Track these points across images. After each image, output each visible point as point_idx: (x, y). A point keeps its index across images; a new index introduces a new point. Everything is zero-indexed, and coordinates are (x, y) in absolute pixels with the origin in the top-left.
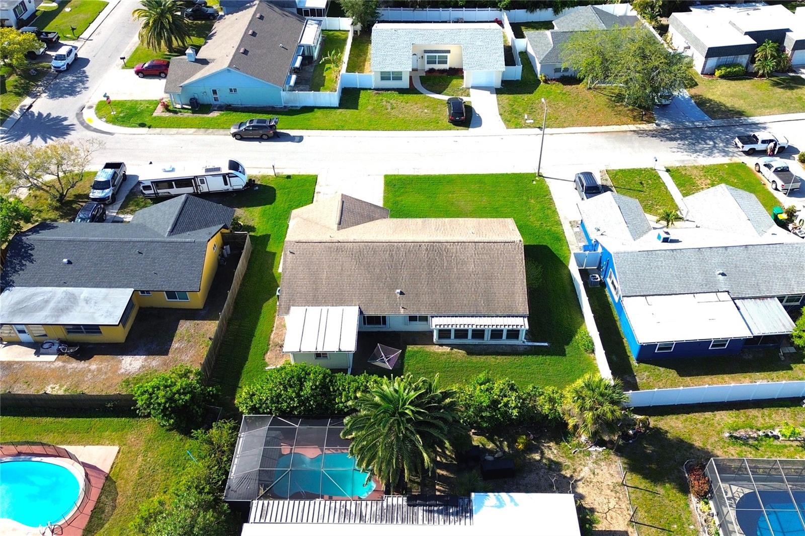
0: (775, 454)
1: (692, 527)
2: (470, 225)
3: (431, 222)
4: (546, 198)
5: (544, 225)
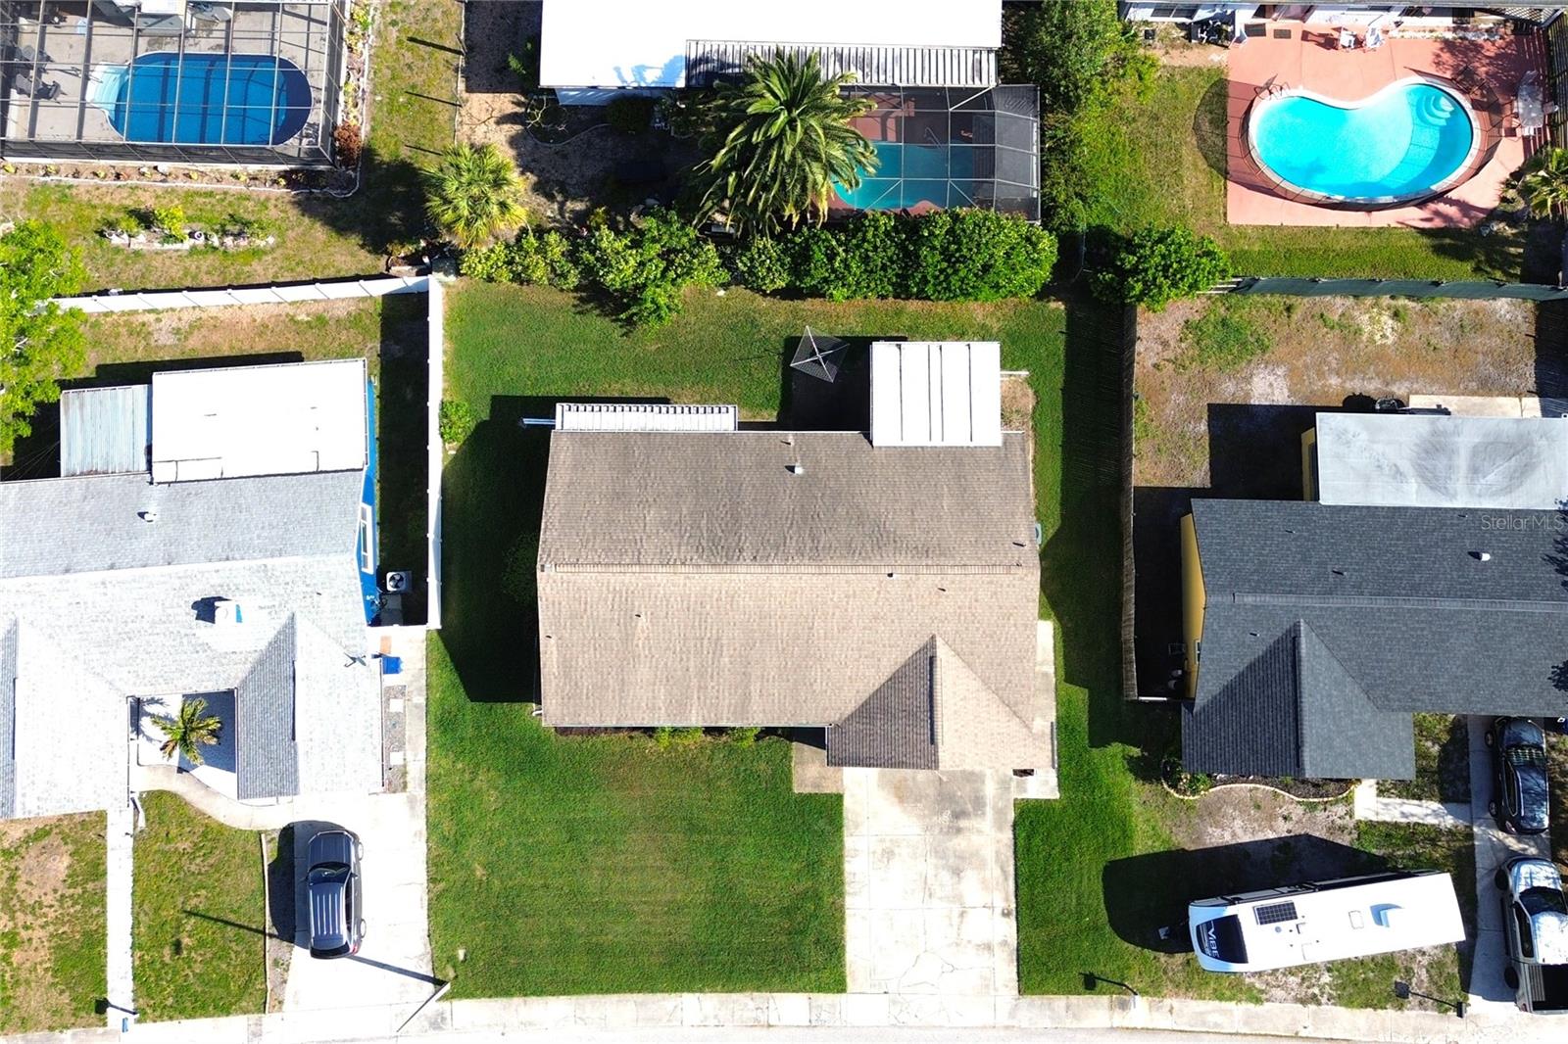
0: (209, 207)
1: (379, 98)
2: (644, 673)
3: (730, 694)
4: (442, 885)
5: (467, 776)
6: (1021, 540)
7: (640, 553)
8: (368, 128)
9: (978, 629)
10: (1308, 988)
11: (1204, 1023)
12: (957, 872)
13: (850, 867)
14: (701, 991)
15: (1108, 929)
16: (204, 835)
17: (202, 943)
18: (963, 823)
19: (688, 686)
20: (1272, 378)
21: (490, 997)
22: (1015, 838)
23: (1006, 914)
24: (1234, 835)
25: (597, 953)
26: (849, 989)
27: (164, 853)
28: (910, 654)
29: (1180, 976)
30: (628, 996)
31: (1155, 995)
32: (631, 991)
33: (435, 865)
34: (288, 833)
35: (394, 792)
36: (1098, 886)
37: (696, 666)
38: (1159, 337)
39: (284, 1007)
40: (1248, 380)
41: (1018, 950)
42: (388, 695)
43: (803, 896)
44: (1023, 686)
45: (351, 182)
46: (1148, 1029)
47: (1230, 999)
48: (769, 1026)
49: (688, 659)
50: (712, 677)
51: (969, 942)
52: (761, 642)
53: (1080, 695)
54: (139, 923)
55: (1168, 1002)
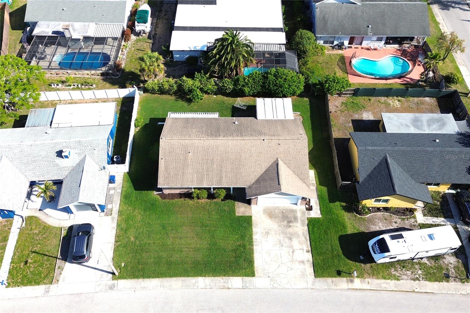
0: (79, 80)
1: (128, 60)
2: (190, 170)
3: (216, 177)
4: (119, 243)
5: (132, 211)
6: (301, 133)
7: (190, 136)
8: (124, 65)
9: (291, 156)
10: (414, 275)
11: (381, 287)
12: (290, 239)
13: (255, 237)
14: (205, 276)
15: (343, 256)
16: (43, 229)
17: (35, 262)
18: (291, 224)
19: (203, 174)
20: (368, 114)
21: (131, 279)
22: (308, 229)
23: (308, 252)
24: (380, 228)
25: (169, 264)
26: (256, 276)
27: (29, 234)
28: (271, 164)
29: (370, 271)
30: (179, 278)
31: (362, 278)
32: (181, 276)
33: (118, 237)
34: (71, 228)
35: (108, 216)
36: (337, 243)
37: (206, 168)
39: (59, 283)
40: (362, 114)
41: (313, 263)
42: (109, 189)
43: (240, 246)
44: (306, 174)
45: (118, 75)
46: (361, 289)
47: (389, 279)
48: (229, 288)
49: (204, 166)
50: (211, 171)
51: (296, 260)
52: (226, 160)
53: (324, 189)
54: (15, 255)
55: (367, 280)
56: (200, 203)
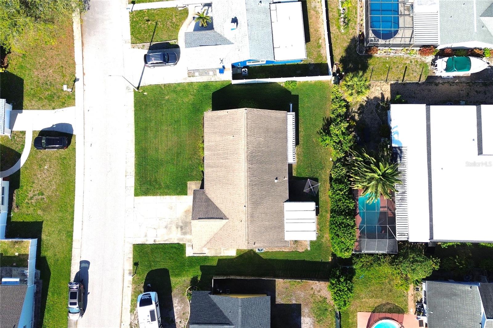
0: (352, 13)
1: (387, 59)
2: (218, 138)
3: (213, 163)
4: (163, 88)
5: (192, 93)
6: (256, 244)
7: (251, 136)
8: (378, 56)
9: (231, 232)
10: (134, 326)
11: (125, 296)
12: (166, 227)
13: (168, 197)
14: (135, 157)
15: (150, 269)
16: (177, 25)
17: (149, 27)
18: (179, 229)
19: (215, 151)
20: (309, 324)
21: (134, 102)
22: (175, 244)
23: (155, 241)
24: (176, 307)
25: (145, 129)
26: (135, 197)
27: (172, 15)
28: (224, 213)
29: (138, 290)
30: (134, 138)
31: (133, 282)
32: (135, 139)
33: (169, 86)
34: (177, 47)
35: (188, 74)
36: (162, 267)
37: (220, 153)
38: (321, 290)
39: (132, 48)
40: (309, 316)
41: (145, 244)
42: (214, 70)
43: (160, 185)
44: (215, 245)
45: (361, 52)
46: (124, 280)
47: (131, 304)
48: (126, 176)
49: (222, 151)
50: (217, 157)
51: (147, 230)
52: (227, 170)
53: (215, 263)
54: (154, 10)
55: (131, 286)
56: (199, 150)
